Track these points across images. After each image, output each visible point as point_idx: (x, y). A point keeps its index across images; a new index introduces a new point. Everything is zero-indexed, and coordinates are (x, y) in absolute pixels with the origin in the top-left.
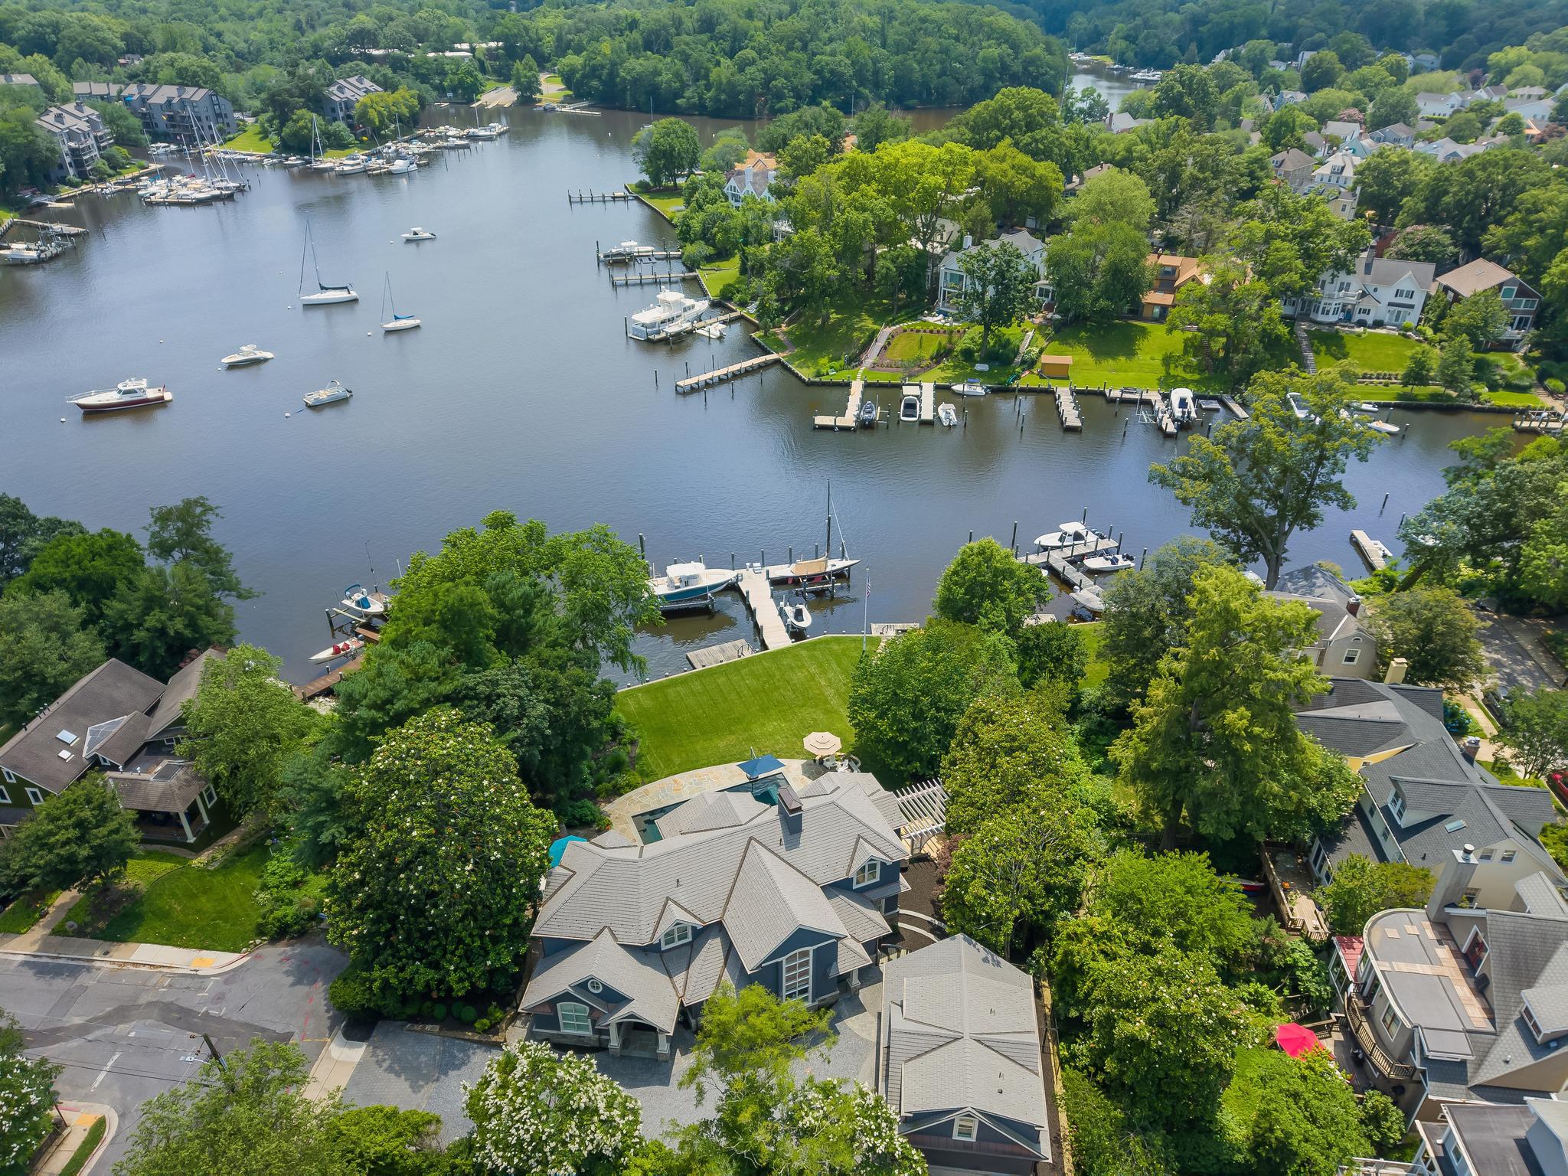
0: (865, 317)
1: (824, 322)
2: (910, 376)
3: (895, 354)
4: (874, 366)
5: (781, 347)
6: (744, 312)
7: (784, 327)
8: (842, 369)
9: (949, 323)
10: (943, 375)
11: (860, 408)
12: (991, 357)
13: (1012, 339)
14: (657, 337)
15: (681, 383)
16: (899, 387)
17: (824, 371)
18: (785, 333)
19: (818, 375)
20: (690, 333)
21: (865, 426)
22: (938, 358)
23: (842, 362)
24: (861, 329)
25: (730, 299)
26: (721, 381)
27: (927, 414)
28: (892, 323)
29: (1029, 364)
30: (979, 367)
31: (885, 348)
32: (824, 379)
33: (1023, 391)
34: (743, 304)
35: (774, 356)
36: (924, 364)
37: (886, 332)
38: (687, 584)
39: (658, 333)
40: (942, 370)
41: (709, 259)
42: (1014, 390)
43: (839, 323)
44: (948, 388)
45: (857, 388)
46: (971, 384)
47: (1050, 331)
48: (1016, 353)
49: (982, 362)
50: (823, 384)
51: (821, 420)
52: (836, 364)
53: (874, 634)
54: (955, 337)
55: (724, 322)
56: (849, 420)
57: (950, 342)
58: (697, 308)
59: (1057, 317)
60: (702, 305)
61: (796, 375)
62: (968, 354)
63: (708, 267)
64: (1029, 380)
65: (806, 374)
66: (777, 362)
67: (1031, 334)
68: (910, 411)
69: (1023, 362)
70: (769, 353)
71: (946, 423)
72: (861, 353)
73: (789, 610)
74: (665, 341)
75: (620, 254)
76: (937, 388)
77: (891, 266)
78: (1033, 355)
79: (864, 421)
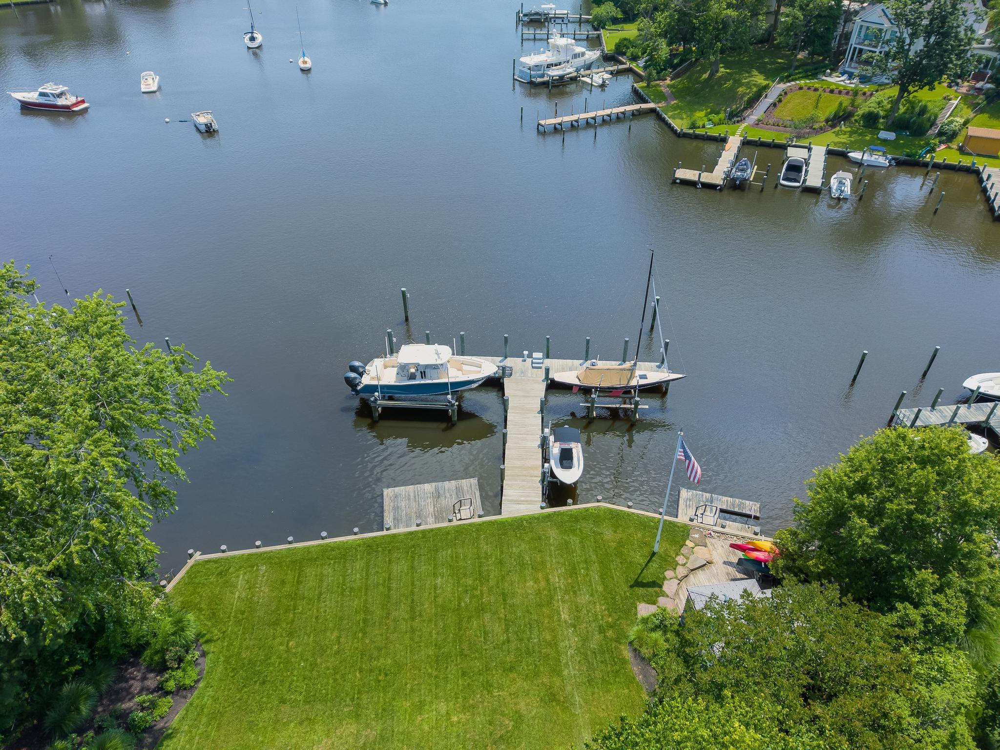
0: (755, 72)
1: (711, 75)
2: (799, 137)
3: (784, 113)
4: (758, 123)
5: (660, 97)
6: (633, 65)
7: (668, 82)
8: (720, 123)
9: (853, 84)
10: (837, 140)
11: (733, 165)
12: (900, 125)
13: (930, 106)
14: (539, 80)
15: (542, 122)
16: (783, 147)
17: (700, 123)
18: (668, 86)
19: (693, 126)
20: (574, 79)
21: (735, 186)
22: (835, 121)
23: (722, 116)
24: (748, 85)
25: (624, 54)
26: (588, 124)
27: (814, 179)
28: (787, 79)
29: (948, 136)
30: (883, 135)
31: (774, 105)
32: (698, 131)
33: (937, 166)
34: (634, 58)
35: (651, 105)
36: (816, 126)
37: (777, 88)
38: (423, 375)
39: (542, 76)
40: (837, 134)
41: (615, 21)
42: (926, 165)
43: (726, 78)
44: (843, 155)
45: (734, 143)
46: (872, 152)
47: (981, 99)
48: (933, 124)
49: (887, 129)
50: (697, 137)
51: (683, 174)
52: (715, 118)
53: (683, 518)
54: (860, 99)
55: (612, 73)
56: (717, 176)
57: (852, 104)
58: (587, 56)
59: (989, 86)
60: (593, 55)
61: (669, 126)
62: (871, 120)
63: (613, 27)
64: (945, 154)
65: (679, 125)
66: (653, 111)
67: (955, 102)
68: (792, 175)
69: (941, 134)
70: (646, 102)
71: (835, 194)
72: (745, 109)
73: (555, 449)
74: (545, 84)
75: (537, 14)
76: (830, 153)
77: (799, 14)
78: (955, 126)
79: (734, 180)
